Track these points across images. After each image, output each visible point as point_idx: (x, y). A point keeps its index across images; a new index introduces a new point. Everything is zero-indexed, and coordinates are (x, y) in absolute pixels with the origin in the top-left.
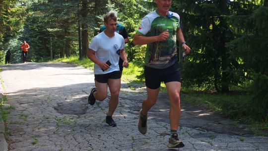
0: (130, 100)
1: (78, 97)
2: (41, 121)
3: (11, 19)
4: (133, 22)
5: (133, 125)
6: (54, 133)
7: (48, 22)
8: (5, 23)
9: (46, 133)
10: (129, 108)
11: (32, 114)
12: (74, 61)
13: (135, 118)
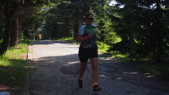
0: (104, 65)
1: (74, 63)
2: (52, 79)
3: (38, 17)
4: (104, 20)
5: (108, 84)
6: (60, 89)
7: (58, 19)
8: (35, 19)
9: (55, 89)
10: (104, 71)
11: (47, 74)
12: (71, 40)
13: (109, 79)
